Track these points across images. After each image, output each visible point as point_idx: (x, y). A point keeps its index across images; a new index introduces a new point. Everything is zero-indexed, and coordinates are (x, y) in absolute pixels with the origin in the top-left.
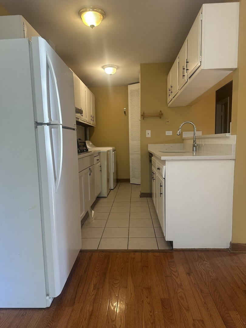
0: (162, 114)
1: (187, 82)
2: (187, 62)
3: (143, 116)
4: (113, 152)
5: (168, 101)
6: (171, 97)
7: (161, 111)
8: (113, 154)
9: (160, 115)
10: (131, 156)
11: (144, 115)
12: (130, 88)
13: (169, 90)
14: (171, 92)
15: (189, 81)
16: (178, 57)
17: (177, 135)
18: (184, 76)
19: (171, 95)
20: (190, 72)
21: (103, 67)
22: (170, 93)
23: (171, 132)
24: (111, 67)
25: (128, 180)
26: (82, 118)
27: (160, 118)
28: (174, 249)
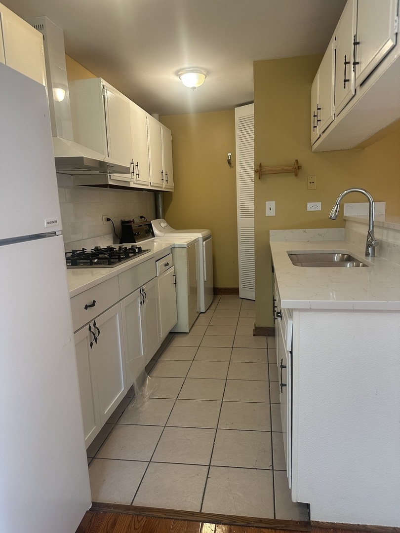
0: (300, 167)
1: (356, 96)
2: (356, 44)
3: (260, 172)
4: (204, 242)
5: (313, 139)
6: (318, 131)
7: (297, 161)
8: (203, 246)
9: (296, 169)
10: (240, 247)
11: (261, 169)
12: (240, 112)
13: (314, 116)
14: (318, 121)
15: (361, 93)
16: (334, 37)
17: (330, 218)
18: (348, 80)
19: (318, 127)
20: (362, 69)
21: (178, 74)
22: (316, 121)
23: (319, 204)
24: (193, 71)
25: (235, 291)
26: (138, 179)
27: (296, 175)
28: (312, 524)
